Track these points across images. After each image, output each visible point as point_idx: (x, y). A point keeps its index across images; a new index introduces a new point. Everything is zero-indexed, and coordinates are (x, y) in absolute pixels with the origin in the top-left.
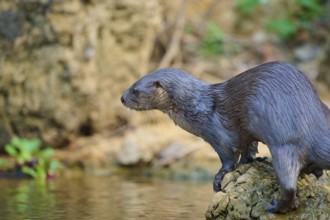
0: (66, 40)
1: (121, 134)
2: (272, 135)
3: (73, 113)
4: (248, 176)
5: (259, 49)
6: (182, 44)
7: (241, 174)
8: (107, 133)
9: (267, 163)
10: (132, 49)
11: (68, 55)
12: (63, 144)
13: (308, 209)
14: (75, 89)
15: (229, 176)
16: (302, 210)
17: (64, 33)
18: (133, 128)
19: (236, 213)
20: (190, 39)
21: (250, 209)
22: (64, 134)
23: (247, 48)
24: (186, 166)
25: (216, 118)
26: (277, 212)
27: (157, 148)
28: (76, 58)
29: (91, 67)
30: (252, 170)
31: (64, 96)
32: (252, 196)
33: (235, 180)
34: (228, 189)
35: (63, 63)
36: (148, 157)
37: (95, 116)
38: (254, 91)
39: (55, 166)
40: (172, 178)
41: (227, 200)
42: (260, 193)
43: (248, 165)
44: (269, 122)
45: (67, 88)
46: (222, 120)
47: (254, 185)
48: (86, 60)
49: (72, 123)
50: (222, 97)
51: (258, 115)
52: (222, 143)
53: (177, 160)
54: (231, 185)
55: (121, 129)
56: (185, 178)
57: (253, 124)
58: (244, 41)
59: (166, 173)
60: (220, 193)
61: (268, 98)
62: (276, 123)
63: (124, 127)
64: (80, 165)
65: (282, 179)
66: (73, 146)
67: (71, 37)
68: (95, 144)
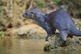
0: (5, 4)
1: (19, 27)
2: (60, 28)
3: (7, 22)
4: (54, 37)
5: (52, 6)
6: (33, 5)
7: (52, 37)
8: (15, 27)
9: (59, 34)
10: (21, 6)
11: (5, 8)
12: (4, 30)
13: (69, 45)
14: (7, 16)
15: (49, 37)
16: (68, 45)
17: (4, 2)
18: (22, 26)
19: (51, 47)
20: (35, 3)
21: (55, 45)
22: (5, 28)
23: (49, 6)
24: (35, 35)
25: (46, 23)
26: (62, 46)
27: (28, 31)
28: (7, 9)
29: (11, 11)
30: (55, 36)
31: (5, 18)
32: (55, 42)
33: (51, 38)
34: (49, 41)
35: (4, 10)
36: (26, 33)
37: (12, 23)
38: (55, 17)
39: (3, 35)
40: (32, 38)
41: (49, 43)
42: (57, 42)
43: (54, 35)
44: (59, 25)
45: (5, 16)
46: (47, 24)
47: (56, 39)
48: (10, 9)
49: (7, 25)
50: (48, 18)
51: (56, 23)
52: (48, 29)
53: (33, 34)
54: (50, 40)
55: (19, 26)
56: (36, 38)
57: (55, 25)
58: (48, 4)
59: (31, 37)
60: (47, 42)
61: (59, 19)
62: (61, 25)
63: (20, 26)
64: (9, 35)
65: (63, 38)
66: (7, 30)
67: (6, 3)
68: (12, 30)
